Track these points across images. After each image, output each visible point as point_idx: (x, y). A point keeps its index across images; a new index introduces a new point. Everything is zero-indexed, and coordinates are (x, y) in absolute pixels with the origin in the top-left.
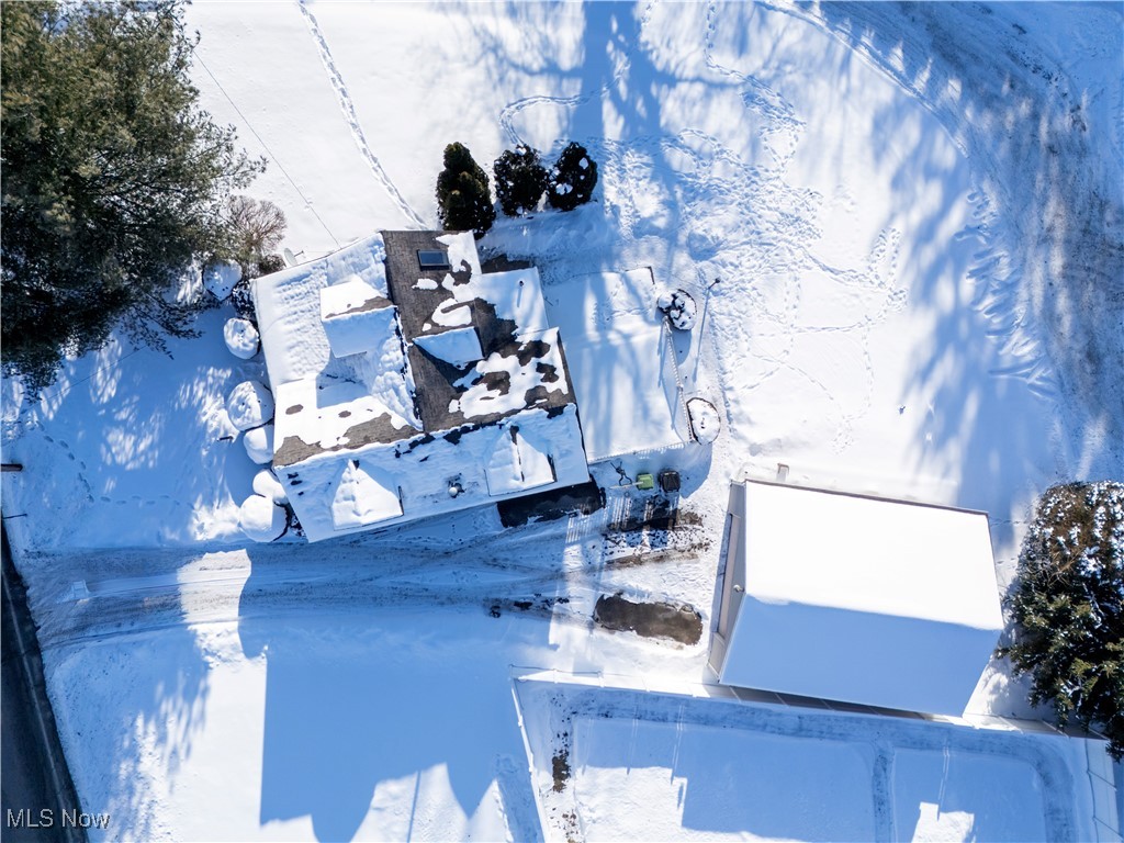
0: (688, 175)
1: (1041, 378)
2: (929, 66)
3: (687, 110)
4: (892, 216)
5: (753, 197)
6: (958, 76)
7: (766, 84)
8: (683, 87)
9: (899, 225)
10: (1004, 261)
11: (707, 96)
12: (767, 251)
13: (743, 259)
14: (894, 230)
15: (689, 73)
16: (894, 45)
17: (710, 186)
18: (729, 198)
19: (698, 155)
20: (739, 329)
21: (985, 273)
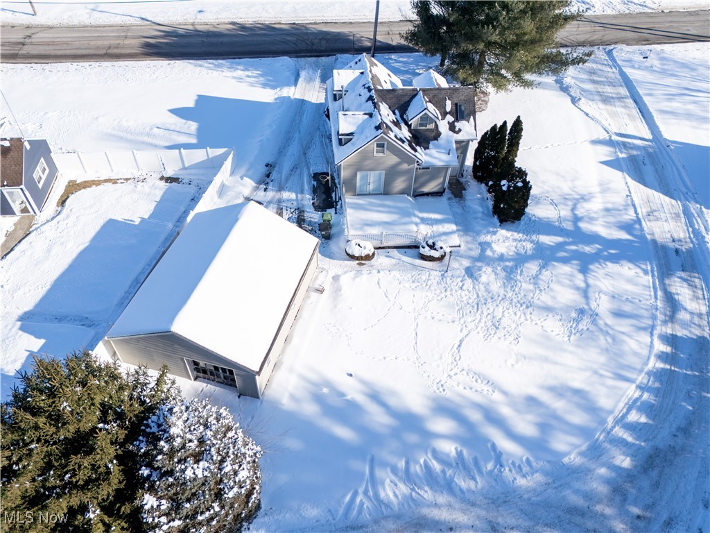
0: (522, 271)
1: (362, 504)
2: (637, 442)
3: (565, 276)
4: (505, 393)
5: (511, 303)
6: (635, 467)
7: (594, 322)
8: (580, 276)
9: (497, 396)
10: (472, 485)
11: (578, 288)
12: (473, 307)
13: (466, 292)
14: (494, 392)
15: (591, 281)
16: (647, 416)
17: (516, 282)
18: (508, 289)
19: (536, 277)
20: (418, 284)
21: (460, 465)
